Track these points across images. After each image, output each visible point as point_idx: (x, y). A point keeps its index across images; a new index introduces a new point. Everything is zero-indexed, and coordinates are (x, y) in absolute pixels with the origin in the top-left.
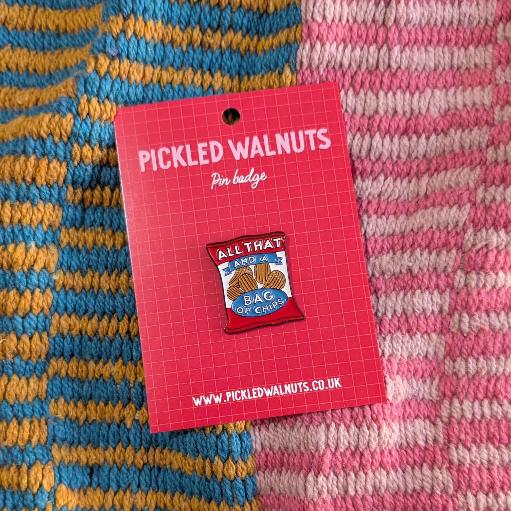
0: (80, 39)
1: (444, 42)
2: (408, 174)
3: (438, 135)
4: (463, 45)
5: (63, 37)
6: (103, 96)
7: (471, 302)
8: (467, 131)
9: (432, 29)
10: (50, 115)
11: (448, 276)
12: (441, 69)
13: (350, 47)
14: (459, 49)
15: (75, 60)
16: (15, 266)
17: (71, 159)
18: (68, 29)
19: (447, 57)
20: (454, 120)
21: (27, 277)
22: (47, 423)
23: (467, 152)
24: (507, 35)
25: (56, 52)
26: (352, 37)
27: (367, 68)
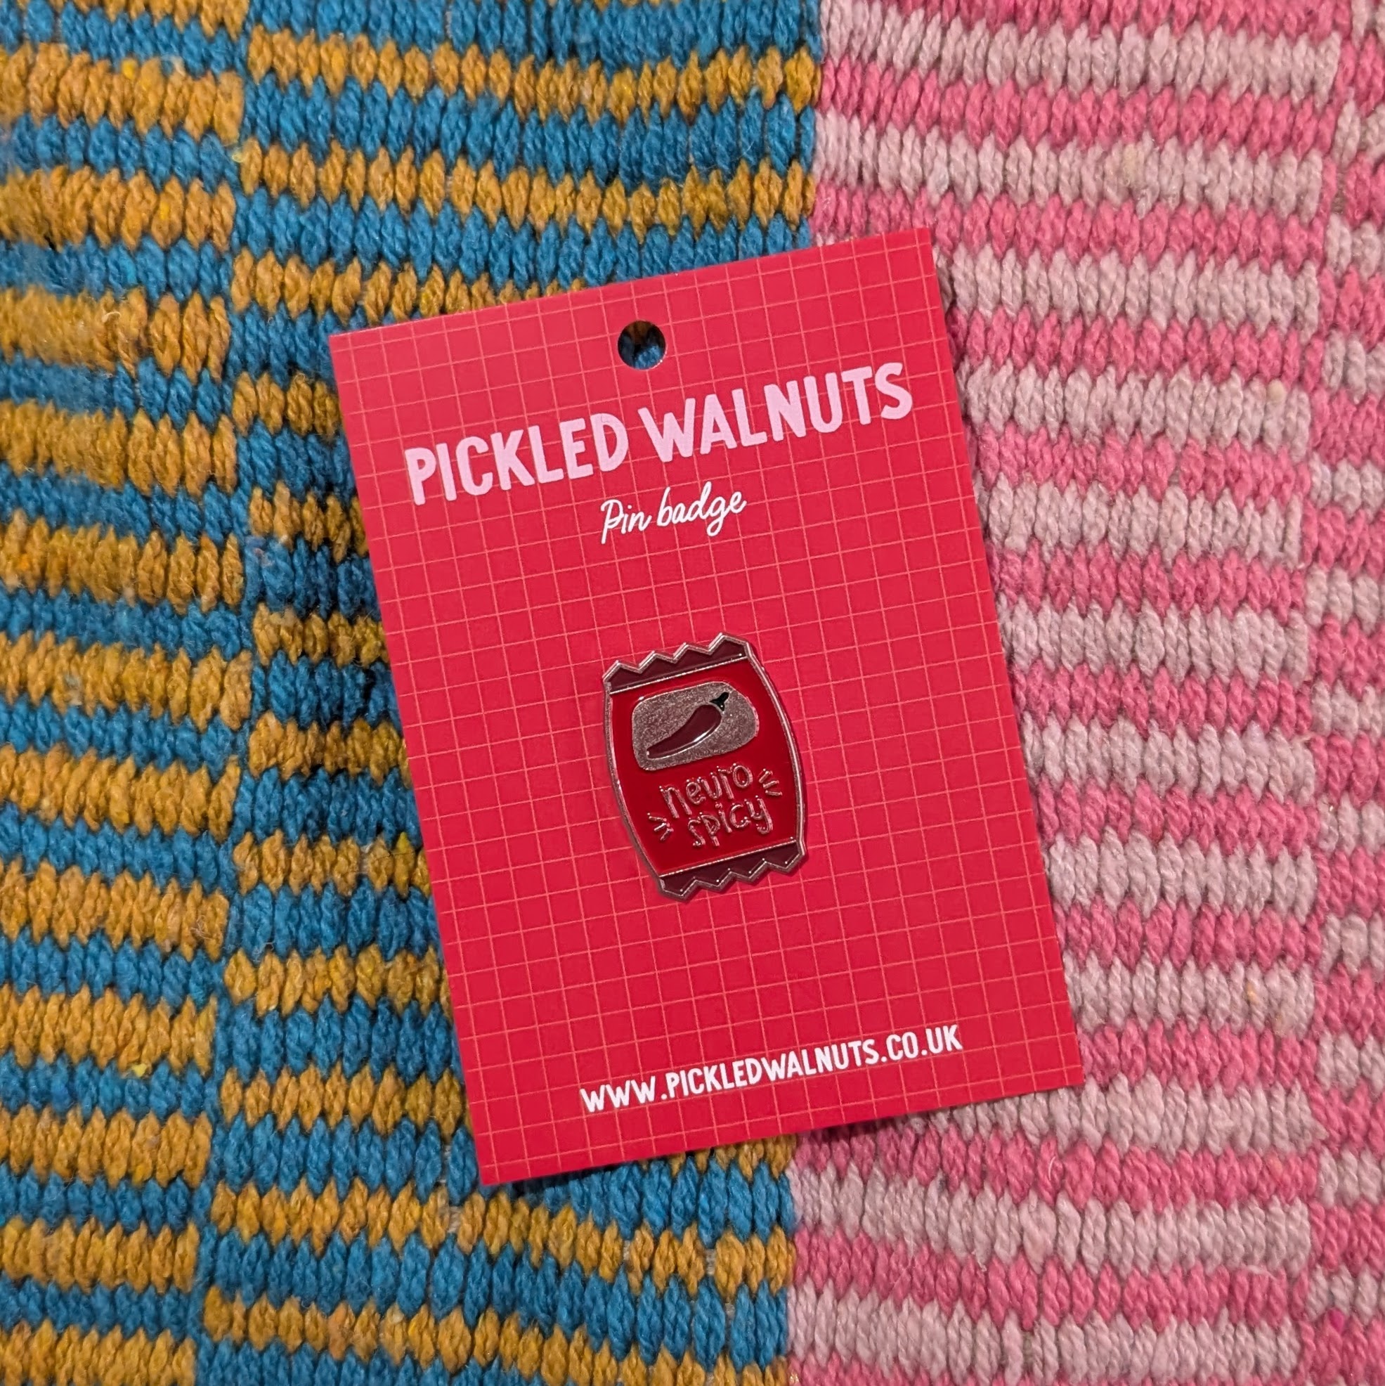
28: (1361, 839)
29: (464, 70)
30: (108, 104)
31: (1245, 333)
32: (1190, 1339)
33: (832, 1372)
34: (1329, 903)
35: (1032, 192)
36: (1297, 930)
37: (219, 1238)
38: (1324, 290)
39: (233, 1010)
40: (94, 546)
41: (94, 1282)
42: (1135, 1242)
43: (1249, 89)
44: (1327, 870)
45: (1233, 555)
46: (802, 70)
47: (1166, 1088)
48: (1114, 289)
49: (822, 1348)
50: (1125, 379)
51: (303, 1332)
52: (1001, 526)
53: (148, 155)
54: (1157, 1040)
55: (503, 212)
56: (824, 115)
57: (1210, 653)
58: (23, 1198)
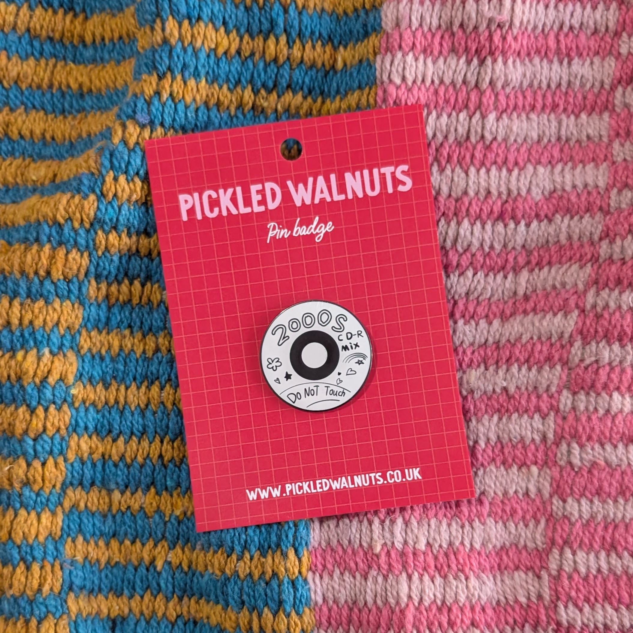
0: (106, 100)
1: (550, 108)
2: (503, 268)
3: (541, 221)
4: (573, 112)
5: (87, 98)
6: (132, 172)
7: (580, 429)
8: (576, 218)
9: (535, 93)
10: (69, 195)
11: (551, 397)
12: (546, 140)
13: (434, 113)
14: (568, 117)
15: (100, 127)
16: (25, 377)
17: (94, 249)
18: (93, 88)
19: (553, 127)
20: (561, 204)
21: (39, 391)
22: (62, 568)
23: (576, 244)
24: (627, 101)
25: (79, 116)
26: (437, 102)
27: (456, 139)
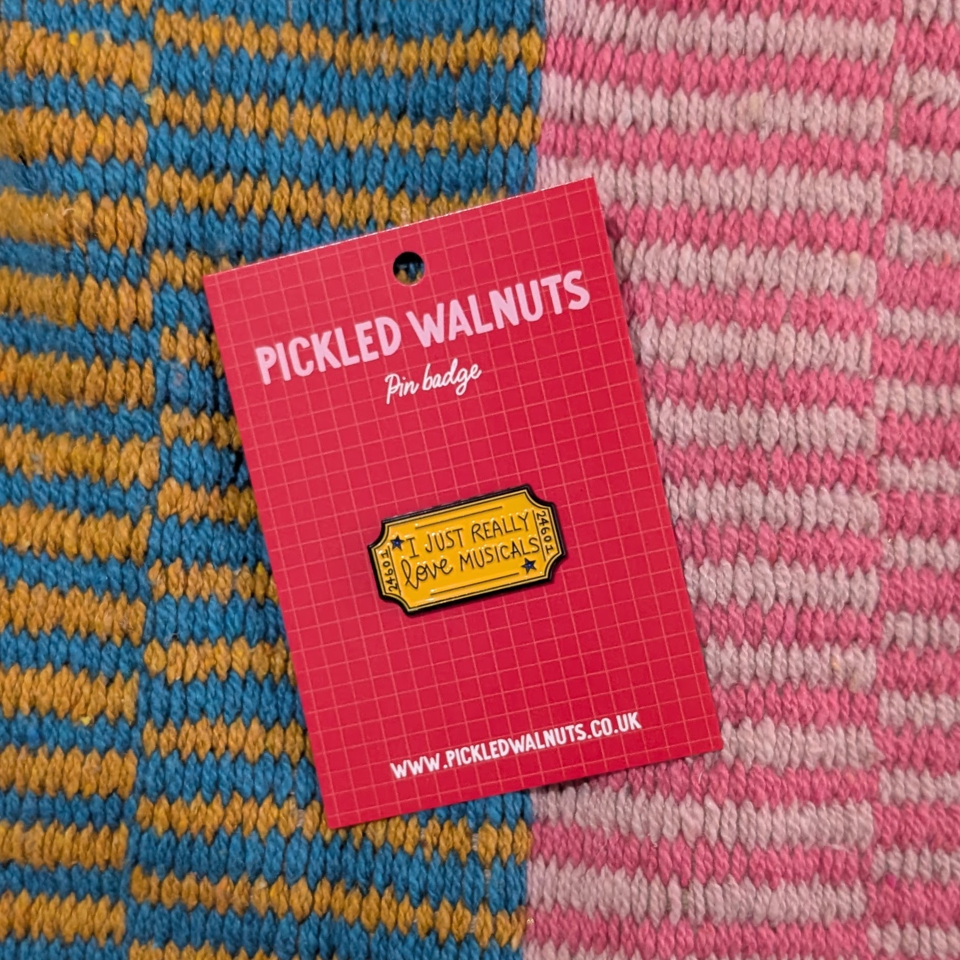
28: (909, 561)
29: (302, 40)
30: (60, 64)
31: (833, 218)
32: (793, 894)
33: (555, 917)
34: (888, 604)
35: (688, 126)
36: (866, 622)
37: (142, 833)
38: (886, 192)
39: (150, 681)
40: (52, 367)
41: (57, 864)
42: (757, 828)
43: (834, 55)
44: (886, 581)
45: (826, 370)
46: (533, 43)
47: (777, 727)
48: (743, 191)
49: (549, 901)
50: (752, 252)
51: (198, 896)
52: (668, 352)
53: (88, 99)
54: (772, 695)
55: (329, 139)
56: (548, 74)
57: (810, 435)
58: (9, 808)
